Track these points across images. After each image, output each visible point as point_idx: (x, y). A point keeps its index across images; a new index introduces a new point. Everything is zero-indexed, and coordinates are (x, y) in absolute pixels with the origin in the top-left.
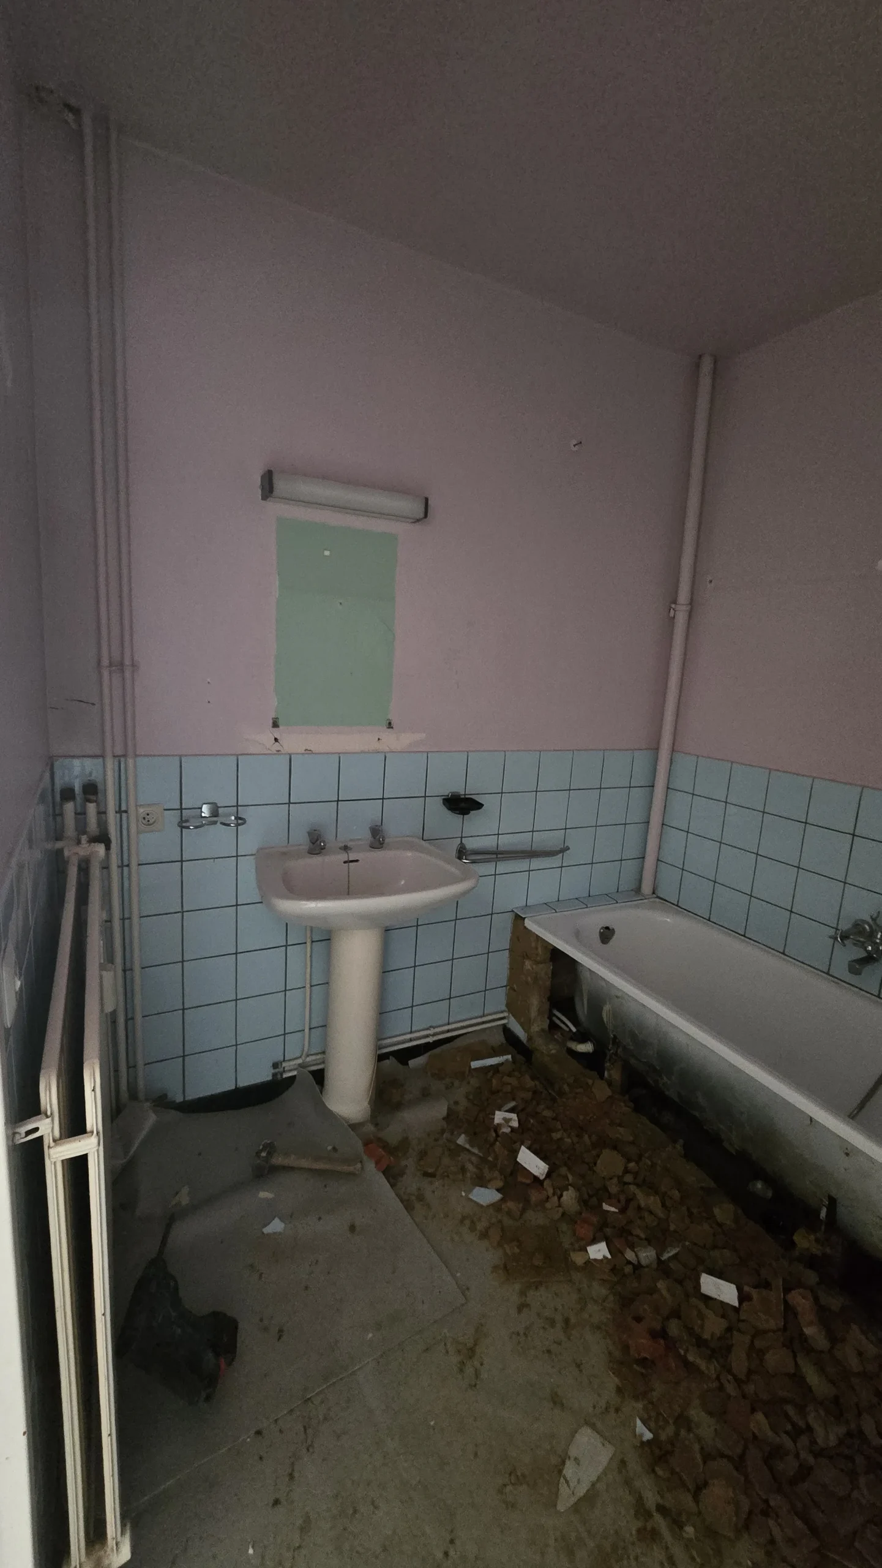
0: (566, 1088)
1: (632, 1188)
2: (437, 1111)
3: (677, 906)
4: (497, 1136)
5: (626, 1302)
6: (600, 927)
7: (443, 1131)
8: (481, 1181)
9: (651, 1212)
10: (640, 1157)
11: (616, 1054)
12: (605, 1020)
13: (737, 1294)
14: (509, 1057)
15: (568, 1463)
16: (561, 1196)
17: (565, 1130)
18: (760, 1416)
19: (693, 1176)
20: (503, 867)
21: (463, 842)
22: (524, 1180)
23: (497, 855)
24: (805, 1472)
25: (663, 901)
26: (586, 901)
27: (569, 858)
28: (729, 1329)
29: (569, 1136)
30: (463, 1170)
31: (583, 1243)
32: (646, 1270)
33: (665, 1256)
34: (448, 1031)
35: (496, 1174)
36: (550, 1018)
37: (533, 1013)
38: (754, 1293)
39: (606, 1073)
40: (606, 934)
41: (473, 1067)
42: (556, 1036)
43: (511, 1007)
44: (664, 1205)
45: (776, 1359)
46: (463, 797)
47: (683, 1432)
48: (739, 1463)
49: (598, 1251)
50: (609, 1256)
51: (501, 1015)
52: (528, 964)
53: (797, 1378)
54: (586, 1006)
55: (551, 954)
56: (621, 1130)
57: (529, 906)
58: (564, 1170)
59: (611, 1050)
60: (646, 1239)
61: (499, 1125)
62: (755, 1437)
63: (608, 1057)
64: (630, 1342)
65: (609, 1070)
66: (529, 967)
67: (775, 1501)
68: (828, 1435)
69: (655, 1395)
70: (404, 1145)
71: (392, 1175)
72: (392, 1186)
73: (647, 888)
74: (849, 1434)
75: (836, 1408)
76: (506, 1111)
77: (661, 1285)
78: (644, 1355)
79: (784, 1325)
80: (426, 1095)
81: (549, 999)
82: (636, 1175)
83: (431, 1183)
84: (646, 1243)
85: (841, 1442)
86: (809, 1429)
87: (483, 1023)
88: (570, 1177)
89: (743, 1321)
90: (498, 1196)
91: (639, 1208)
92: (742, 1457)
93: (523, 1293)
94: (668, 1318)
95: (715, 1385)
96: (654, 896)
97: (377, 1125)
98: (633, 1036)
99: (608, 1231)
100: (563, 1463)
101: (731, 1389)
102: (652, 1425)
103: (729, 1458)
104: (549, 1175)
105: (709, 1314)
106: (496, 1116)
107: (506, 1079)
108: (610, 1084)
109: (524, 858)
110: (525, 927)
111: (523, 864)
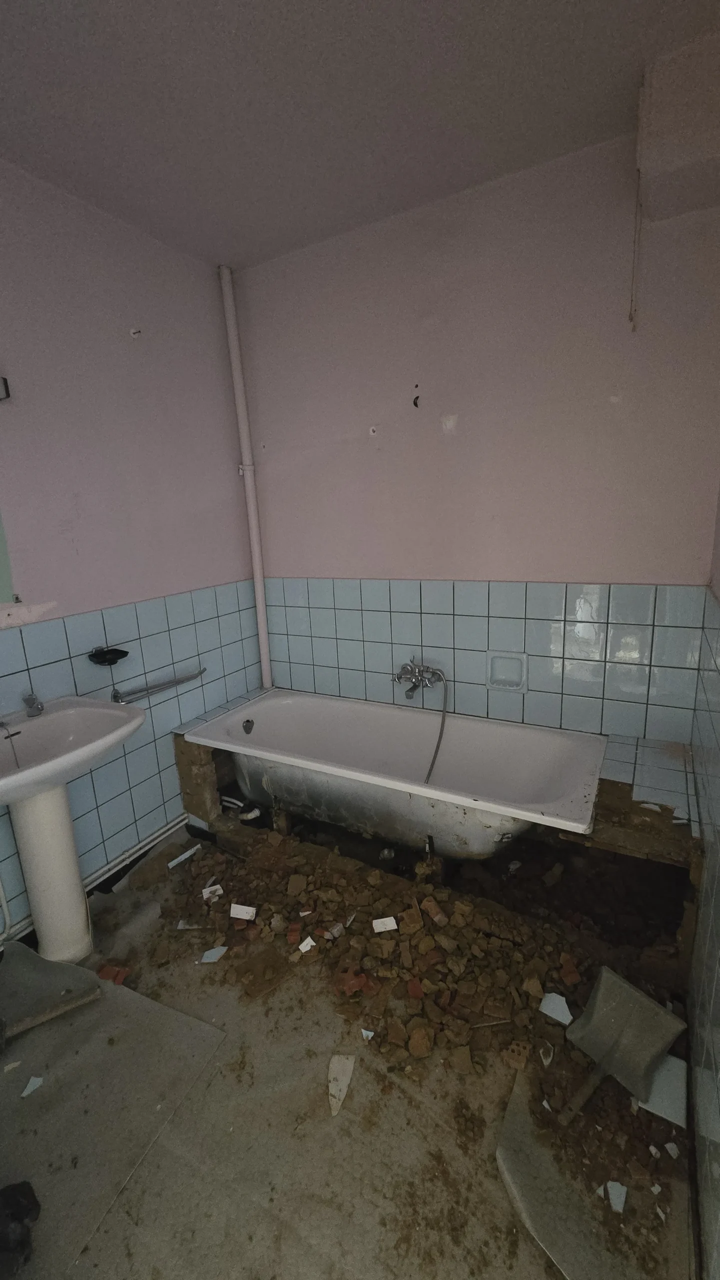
0: (249, 849)
1: (315, 892)
2: (152, 914)
3: (291, 689)
4: (209, 907)
5: (333, 965)
6: (243, 722)
7: (163, 927)
8: (208, 946)
9: (332, 902)
10: (314, 869)
11: (279, 809)
12: (266, 789)
13: (395, 921)
14: (199, 846)
15: (330, 1085)
16: (270, 923)
17: (258, 878)
18: (426, 981)
19: (351, 865)
20: (155, 699)
21: (115, 688)
22: (240, 928)
23: (148, 690)
24: (454, 994)
25: (280, 689)
26: (226, 706)
27: (206, 677)
28: (397, 945)
29: (262, 881)
30: (190, 945)
31: (295, 946)
32: (340, 938)
33: (348, 923)
34: (141, 849)
35: (218, 934)
36: (221, 804)
37: (209, 804)
38: (404, 914)
39: (274, 825)
40: (248, 726)
41: (170, 867)
42: (230, 816)
43: (188, 808)
44: (338, 892)
45: (425, 945)
46: (106, 649)
47: (389, 1019)
48: (423, 1014)
49: (307, 945)
50: (314, 944)
51: (182, 817)
52: (195, 770)
53: (438, 948)
54: (248, 784)
55: (212, 755)
56: (296, 858)
57: (184, 724)
58: (266, 906)
59: (274, 808)
60: (334, 920)
61: (209, 899)
62: (426, 994)
63: (274, 813)
64: (345, 988)
65: (276, 823)
66: (196, 771)
67: (447, 1019)
68: (458, 968)
69: (367, 1010)
70: (133, 953)
71: (131, 982)
72: (135, 989)
73: (267, 683)
74: (469, 960)
75: (459, 951)
76: (210, 886)
77: (353, 942)
78: (354, 990)
79: (424, 924)
80: (137, 907)
81: (218, 790)
82: (315, 883)
83: (167, 969)
84: (335, 922)
85: (466, 967)
86: (450, 971)
87: (168, 830)
88: (272, 907)
89: (402, 934)
90: (225, 949)
91: (324, 903)
92: (423, 1009)
93: (265, 1003)
94: (362, 959)
95: (398, 980)
96: (274, 687)
97: (101, 952)
98: (289, 791)
99: (310, 928)
100: (328, 1087)
101: (407, 977)
102: (371, 1027)
103: (417, 1015)
104: (257, 914)
105: (383, 942)
106: (204, 894)
107: (202, 863)
108: (279, 831)
109: (170, 687)
110: (186, 742)
111: (171, 692)
